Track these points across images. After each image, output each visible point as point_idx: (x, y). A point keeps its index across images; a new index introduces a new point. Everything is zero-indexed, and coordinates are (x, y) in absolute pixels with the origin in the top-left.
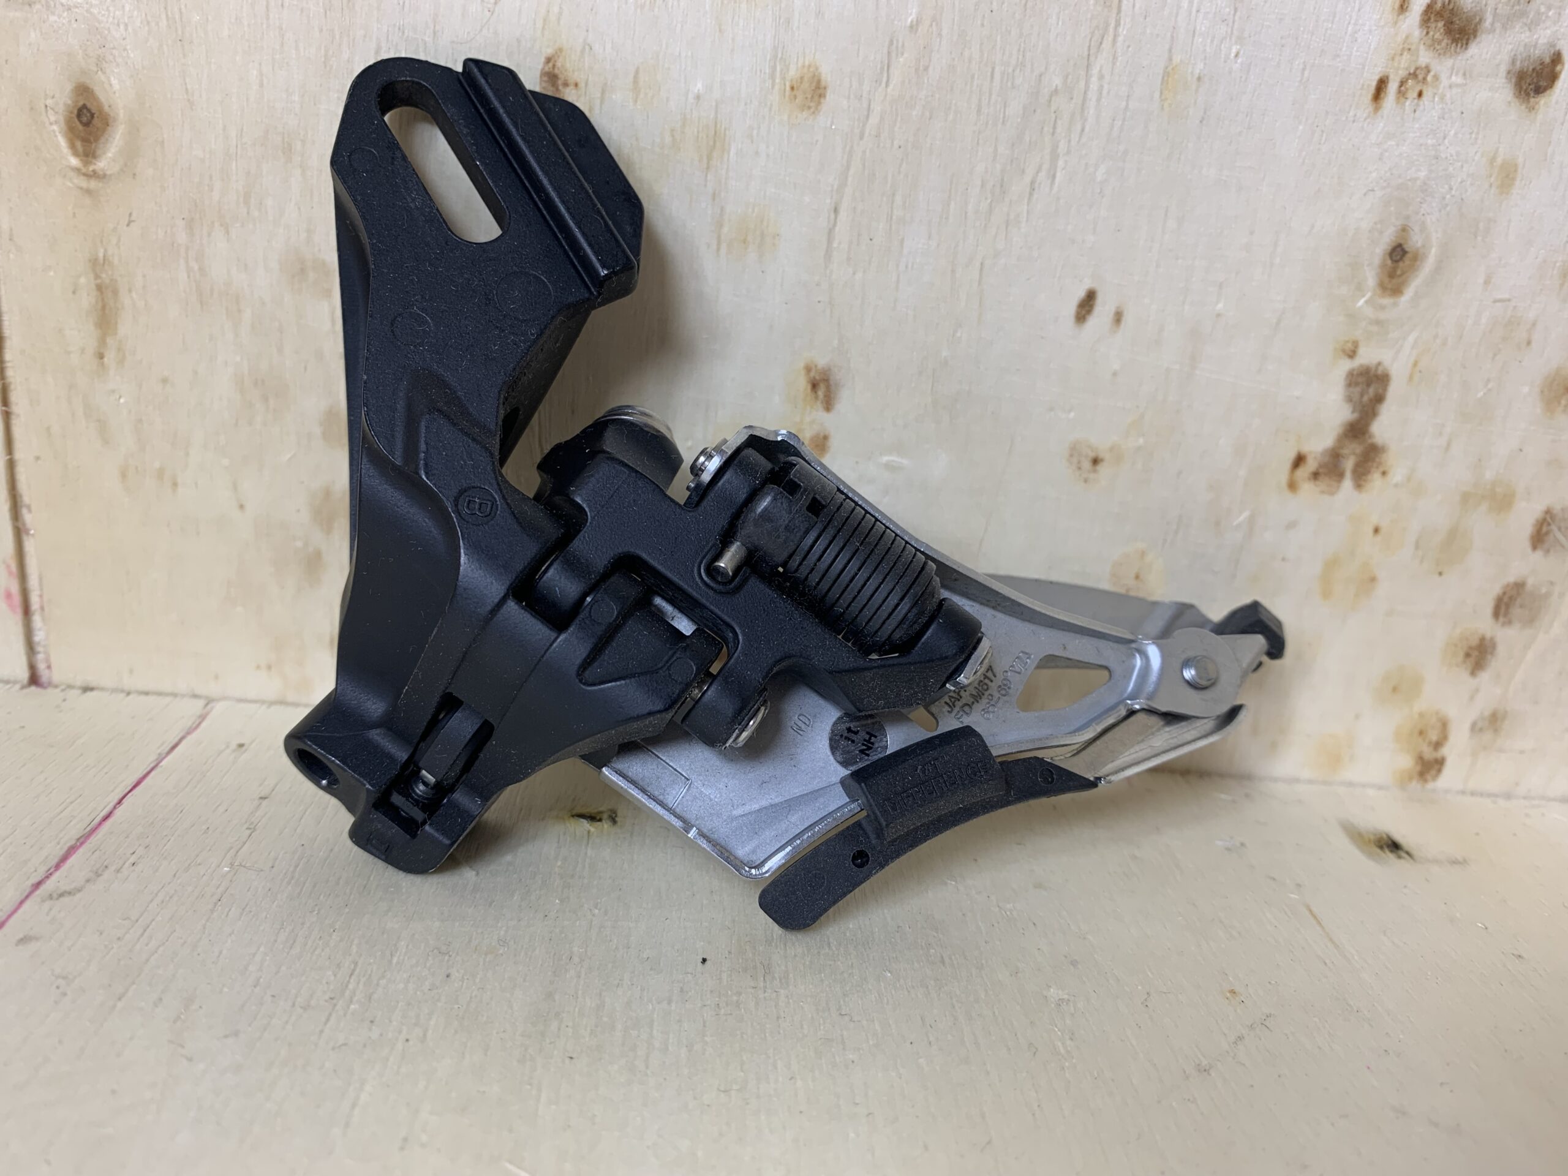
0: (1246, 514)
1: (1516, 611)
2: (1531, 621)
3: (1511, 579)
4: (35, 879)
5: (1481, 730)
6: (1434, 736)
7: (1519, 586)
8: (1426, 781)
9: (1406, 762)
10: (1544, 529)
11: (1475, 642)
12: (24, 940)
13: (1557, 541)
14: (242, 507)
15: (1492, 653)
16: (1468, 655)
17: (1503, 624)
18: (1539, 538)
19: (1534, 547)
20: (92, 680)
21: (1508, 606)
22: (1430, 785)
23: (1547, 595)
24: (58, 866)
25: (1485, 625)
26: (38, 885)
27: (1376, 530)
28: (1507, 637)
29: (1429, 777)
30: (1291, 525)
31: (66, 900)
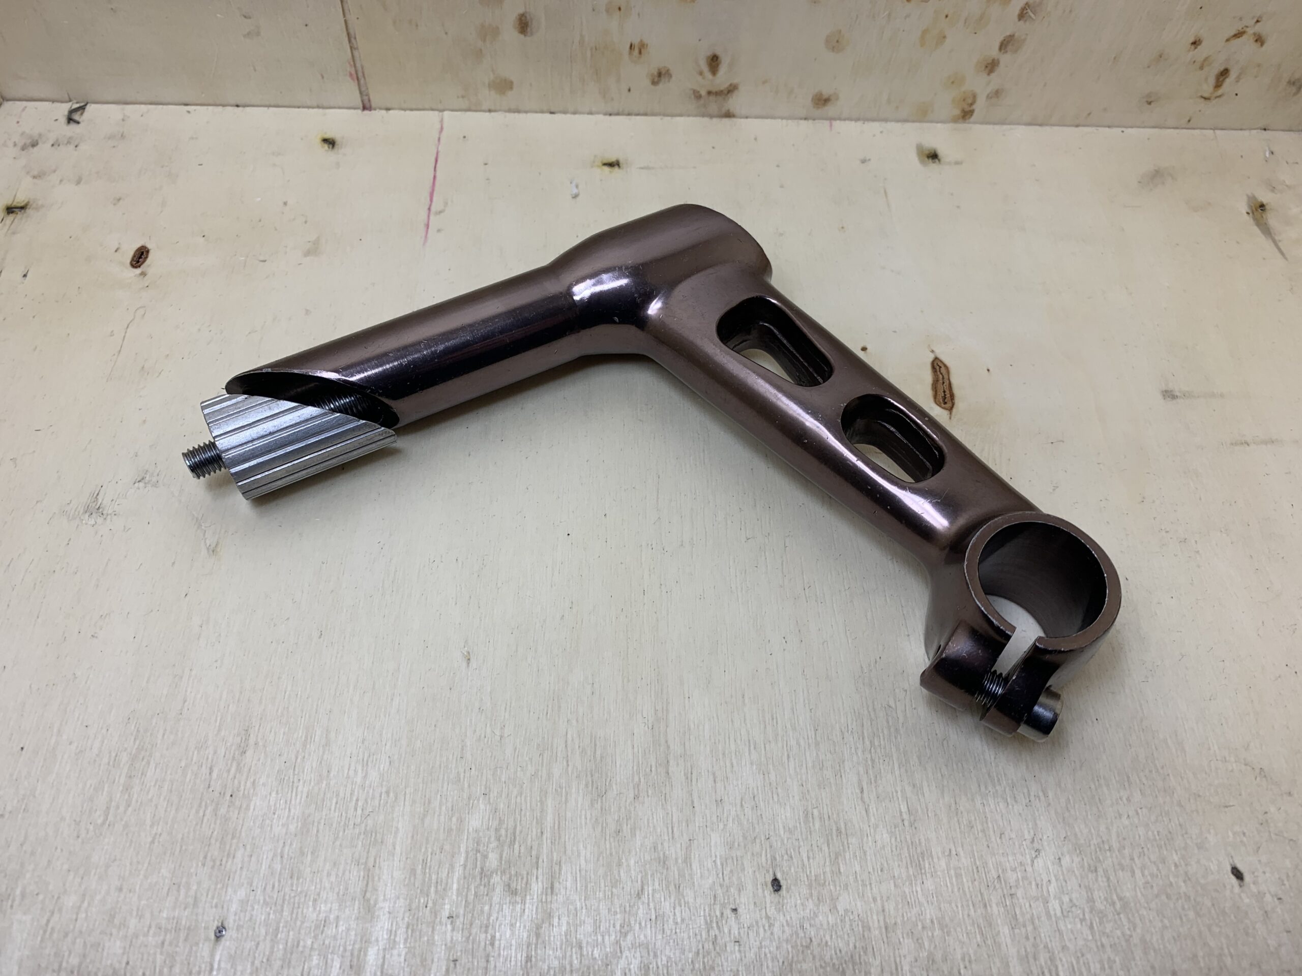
0: (887, 13)
1: (1010, 47)
2: (1016, 51)
3: (1008, 34)
4: (427, 207)
5: (991, 98)
6: (970, 101)
7: (1011, 37)
8: (965, 120)
9: (957, 112)
10: (1025, 12)
11: (990, 61)
12: (439, 231)
13: (1030, 17)
14: (446, 33)
15: (998, 66)
16: (987, 67)
17: (1004, 53)
18: (1022, 16)
19: (1020, 20)
20: (389, 106)
21: (1006, 46)
22: (967, 121)
23: (1025, 40)
24: (431, 200)
25: (994, 52)
26: (429, 209)
27: (947, 16)
28: (1005, 59)
29: (967, 117)
30: (907, 16)
31: (442, 214)
